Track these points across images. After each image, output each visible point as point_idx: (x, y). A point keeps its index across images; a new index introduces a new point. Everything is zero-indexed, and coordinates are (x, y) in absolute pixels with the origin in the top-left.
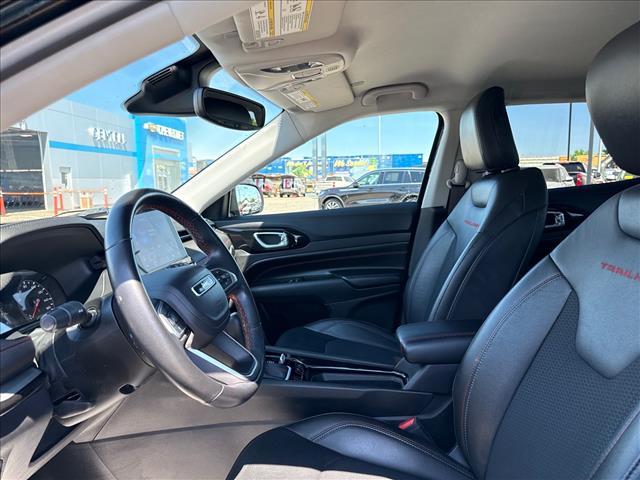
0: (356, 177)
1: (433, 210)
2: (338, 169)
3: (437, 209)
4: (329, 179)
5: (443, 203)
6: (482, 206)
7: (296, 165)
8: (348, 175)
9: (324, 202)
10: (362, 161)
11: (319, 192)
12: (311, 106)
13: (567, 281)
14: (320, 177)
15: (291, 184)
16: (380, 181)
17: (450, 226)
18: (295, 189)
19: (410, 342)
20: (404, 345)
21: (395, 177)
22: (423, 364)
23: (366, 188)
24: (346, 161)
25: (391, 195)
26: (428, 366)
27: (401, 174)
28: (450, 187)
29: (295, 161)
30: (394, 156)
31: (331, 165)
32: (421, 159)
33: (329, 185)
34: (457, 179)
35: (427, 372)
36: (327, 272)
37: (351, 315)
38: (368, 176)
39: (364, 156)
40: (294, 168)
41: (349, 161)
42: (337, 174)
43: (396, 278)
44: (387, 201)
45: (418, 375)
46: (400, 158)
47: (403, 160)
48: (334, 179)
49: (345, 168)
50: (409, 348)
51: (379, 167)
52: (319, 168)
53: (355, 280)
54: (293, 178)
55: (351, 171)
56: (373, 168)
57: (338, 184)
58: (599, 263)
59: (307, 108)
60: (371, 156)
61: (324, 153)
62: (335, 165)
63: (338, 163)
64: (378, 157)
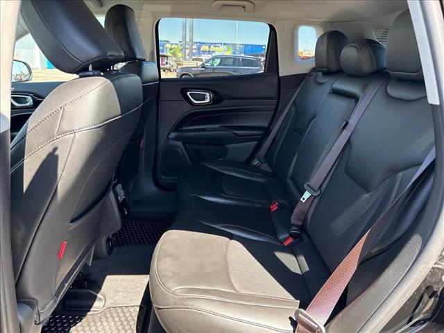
2: (204, 52)
4: (193, 59)
7: (173, 47)
10: (222, 48)
15: (165, 62)
18: (168, 65)
21: (231, 61)
23: (211, 68)
24: (210, 47)
27: (235, 60)
29: (172, 44)
31: (199, 49)
39: (224, 44)
40: (171, 49)
41: (212, 46)
42: (201, 56)
46: (250, 47)
47: (252, 49)
49: (209, 52)
51: (234, 53)
54: (167, 57)
56: (229, 54)
60: (229, 44)
61: (191, 39)
62: (202, 49)
63: (204, 48)
64: (234, 45)
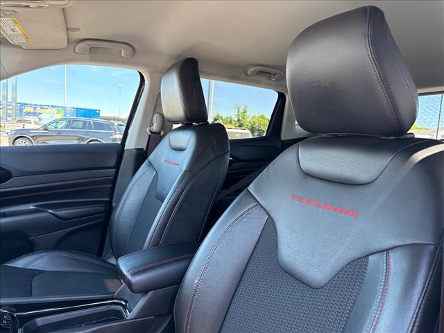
0: (45, 122)
1: (135, 151)
2: (28, 114)
3: (139, 150)
4: (19, 121)
5: (144, 146)
6: (181, 150)
8: (37, 120)
9: (14, 141)
10: (50, 110)
11: (9, 131)
12: (21, 40)
13: (265, 210)
14: (9, 119)
16: (67, 127)
17: (150, 164)
19: (135, 274)
20: (129, 277)
21: (80, 124)
22: (144, 291)
23: (54, 131)
24: (35, 109)
25: (76, 138)
26: (151, 293)
27: (85, 122)
28: (150, 133)
30: (78, 109)
31: (21, 110)
32: (99, 114)
33: (20, 126)
34: (155, 128)
35: (150, 298)
36: (31, 207)
37: (57, 246)
38: (57, 121)
39: (52, 106)
41: (38, 108)
42: (27, 118)
43: (102, 208)
44: (75, 142)
45: (142, 302)
46: (82, 111)
47: (85, 113)
48: (25, 121)
49: (35, 114)
50: (134, 280)
51: (65, 115)
52: (9, 111)
53: (63, 213)
55: (40, 116)
56: (59, 116)
57: (28, 126)
58: (290, 196)
59: (16, 43)
60: (58, 107)
61: (14, 99)
62: (24, 111)
63: (27, 109)
64: (64, 108)
